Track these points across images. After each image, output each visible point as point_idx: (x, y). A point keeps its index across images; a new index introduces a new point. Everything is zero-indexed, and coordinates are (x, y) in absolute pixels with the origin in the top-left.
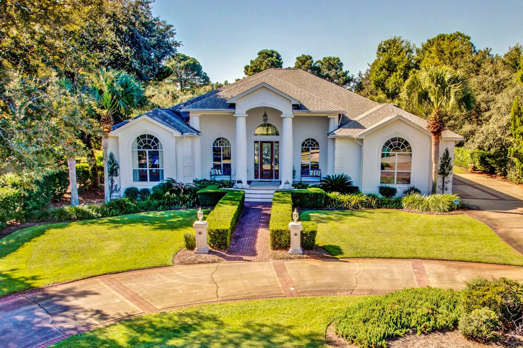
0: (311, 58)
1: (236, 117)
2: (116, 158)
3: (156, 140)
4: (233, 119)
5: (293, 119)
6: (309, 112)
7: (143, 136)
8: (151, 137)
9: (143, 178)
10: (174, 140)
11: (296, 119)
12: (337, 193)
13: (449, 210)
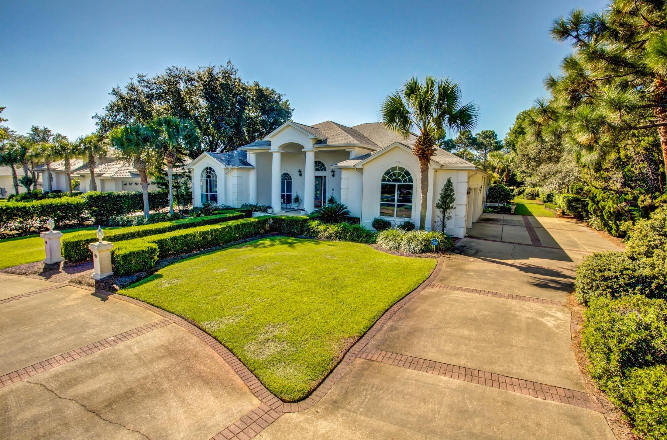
1: (272, 153)
3: (214, 172)
6: (328, 146)
7: (207, 169)
8: (211, 169)
10: (223, 171)
13: (422, 251)
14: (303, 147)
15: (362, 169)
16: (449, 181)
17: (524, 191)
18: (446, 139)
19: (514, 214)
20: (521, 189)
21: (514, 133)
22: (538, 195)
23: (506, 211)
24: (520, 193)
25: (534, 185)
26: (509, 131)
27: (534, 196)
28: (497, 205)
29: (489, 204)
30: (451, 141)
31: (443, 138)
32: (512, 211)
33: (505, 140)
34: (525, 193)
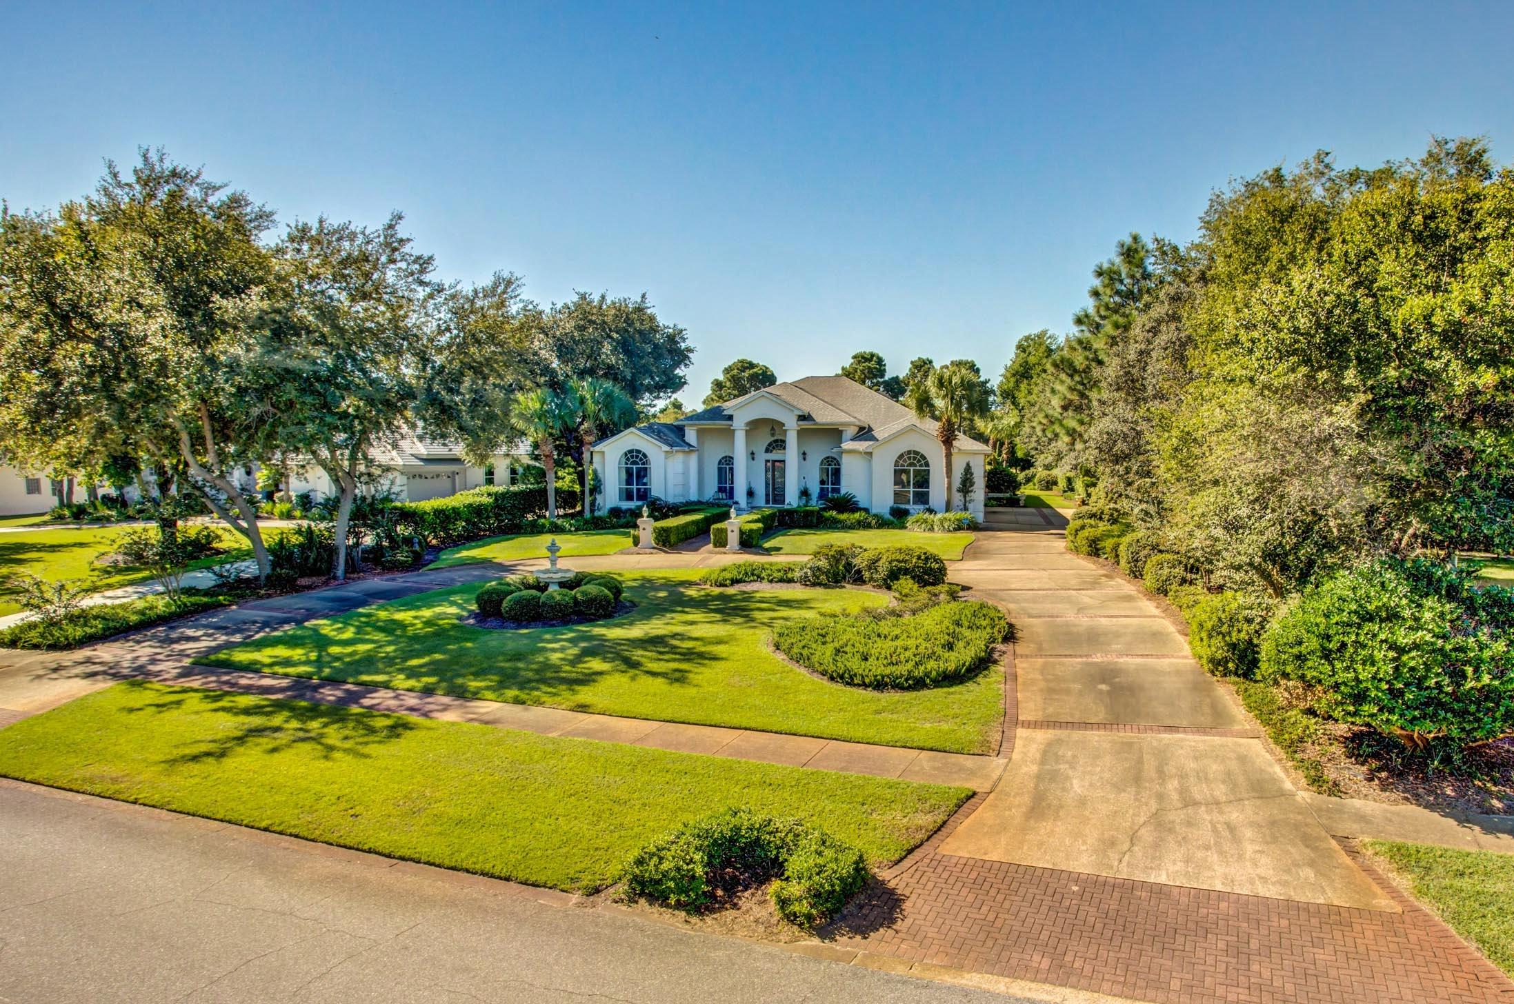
0: (931, 362)
1: (734, 431)
2: (600, 475)
3: (645, 456)
4: (730, 433)
5: (799, 432)
6: (816, 424)
7: (631, 451)
8: (638, 451)
9: (629, 497)
10: (663, 455)
11: (801, 433)
12: (835, 513)
13: (955, 530)
14: (783, 425)
15: (871, 454)
16: (968, 464)
17: (1034, 476)
18: (886, 378)
19: (1024, 507)
20: (1030, 472)
21: (1014, 375)
22: (1055, 483)
23: (1014, 502)
24: (1028, 480)
25: (1048, 467)
26: (1003, 371)
27: (1050, 484)
28: (1001, 495)
29: (991, 495)
30: (896, 380)
31: (882, 376)
32: (1022, 503)
33: (999, 387)
34: (1036, 480)
